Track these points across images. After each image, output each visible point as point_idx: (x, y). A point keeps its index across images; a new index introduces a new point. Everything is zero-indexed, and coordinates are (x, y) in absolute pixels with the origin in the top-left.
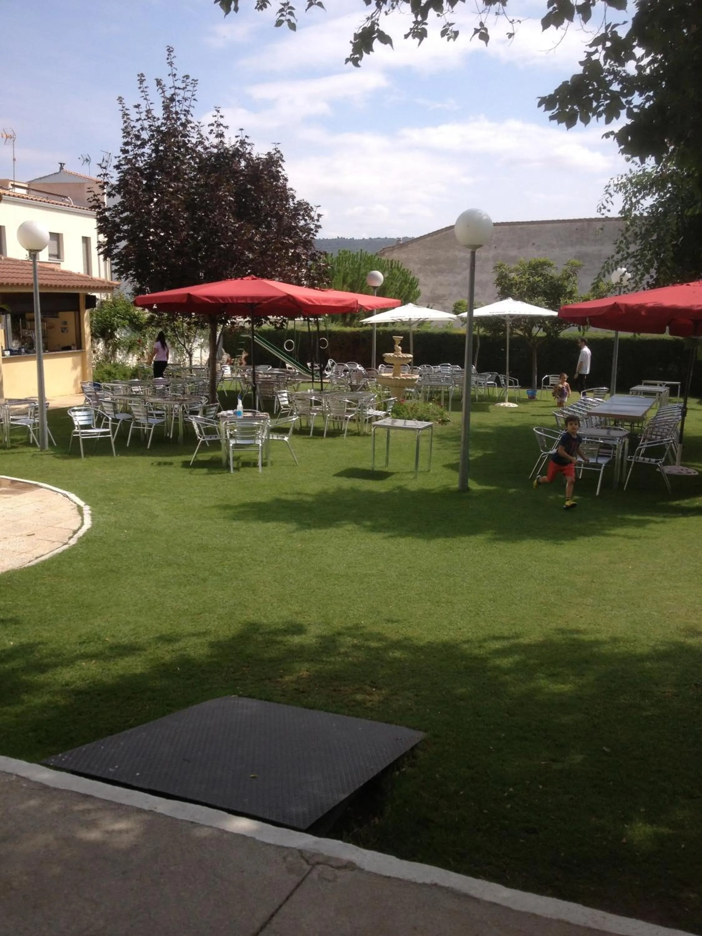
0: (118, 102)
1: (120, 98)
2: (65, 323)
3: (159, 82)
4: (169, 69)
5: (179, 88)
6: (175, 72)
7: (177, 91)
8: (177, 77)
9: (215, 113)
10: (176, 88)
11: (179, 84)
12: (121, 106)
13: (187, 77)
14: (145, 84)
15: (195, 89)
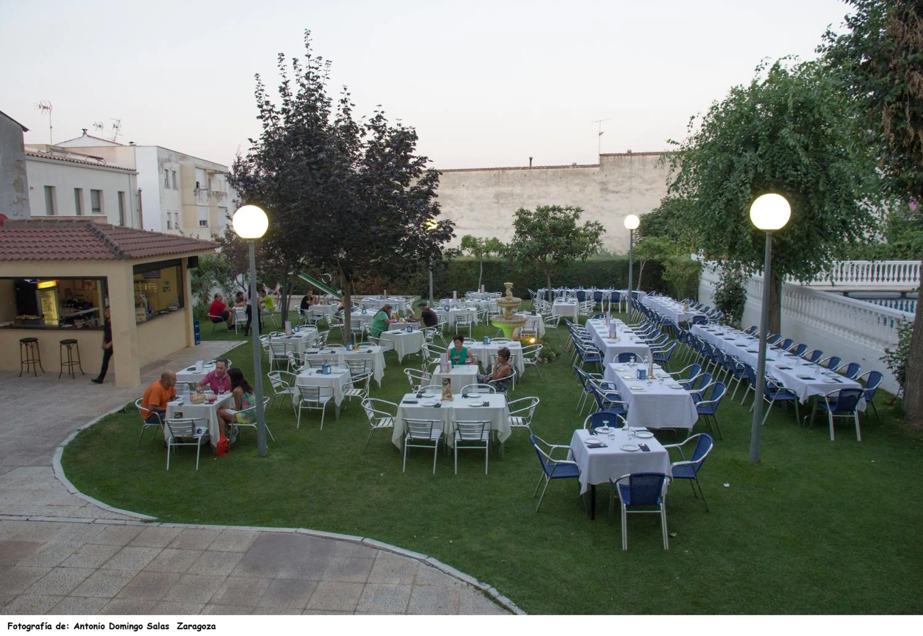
0: (255, 78)
1: (257, 74)
2: (167, 283)
3: (295, 61)
4: (306, 51)
5: (313, 68)
6: (310, 53)
7: (311, 70)
8: (311, 58)
9: (343, 91)
10: (310, 68)
11: (313, 64)
12: (257, 82)
13: (320, 58)
14: (283, 63)
15: (329, 69)
